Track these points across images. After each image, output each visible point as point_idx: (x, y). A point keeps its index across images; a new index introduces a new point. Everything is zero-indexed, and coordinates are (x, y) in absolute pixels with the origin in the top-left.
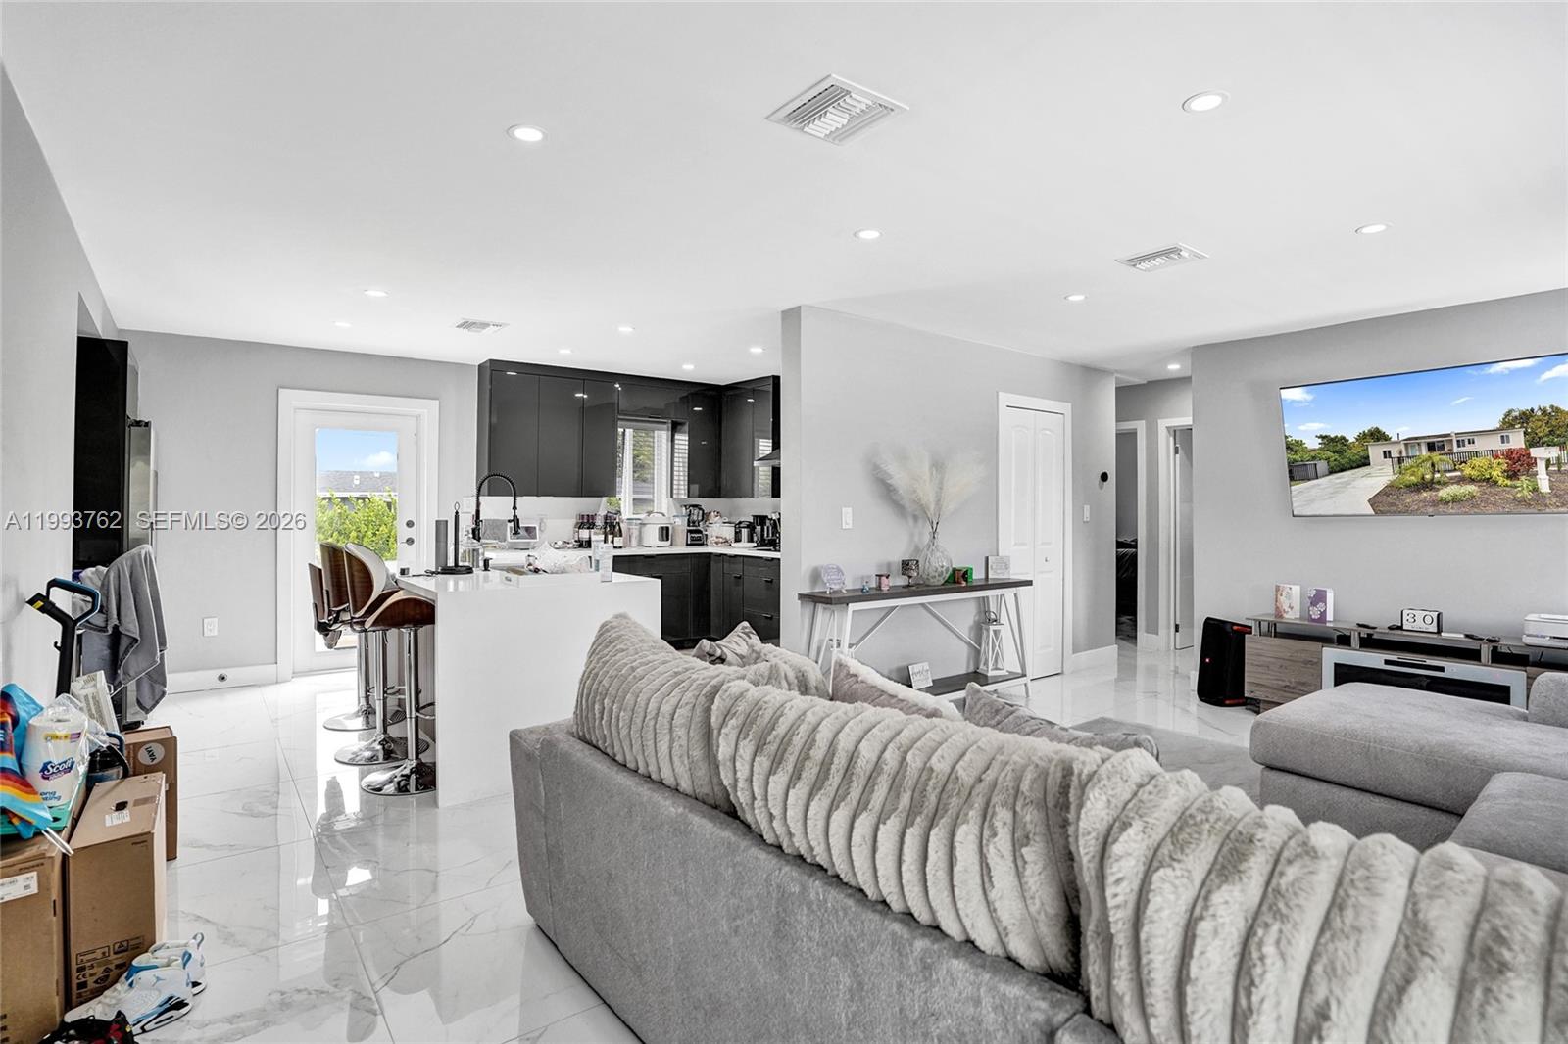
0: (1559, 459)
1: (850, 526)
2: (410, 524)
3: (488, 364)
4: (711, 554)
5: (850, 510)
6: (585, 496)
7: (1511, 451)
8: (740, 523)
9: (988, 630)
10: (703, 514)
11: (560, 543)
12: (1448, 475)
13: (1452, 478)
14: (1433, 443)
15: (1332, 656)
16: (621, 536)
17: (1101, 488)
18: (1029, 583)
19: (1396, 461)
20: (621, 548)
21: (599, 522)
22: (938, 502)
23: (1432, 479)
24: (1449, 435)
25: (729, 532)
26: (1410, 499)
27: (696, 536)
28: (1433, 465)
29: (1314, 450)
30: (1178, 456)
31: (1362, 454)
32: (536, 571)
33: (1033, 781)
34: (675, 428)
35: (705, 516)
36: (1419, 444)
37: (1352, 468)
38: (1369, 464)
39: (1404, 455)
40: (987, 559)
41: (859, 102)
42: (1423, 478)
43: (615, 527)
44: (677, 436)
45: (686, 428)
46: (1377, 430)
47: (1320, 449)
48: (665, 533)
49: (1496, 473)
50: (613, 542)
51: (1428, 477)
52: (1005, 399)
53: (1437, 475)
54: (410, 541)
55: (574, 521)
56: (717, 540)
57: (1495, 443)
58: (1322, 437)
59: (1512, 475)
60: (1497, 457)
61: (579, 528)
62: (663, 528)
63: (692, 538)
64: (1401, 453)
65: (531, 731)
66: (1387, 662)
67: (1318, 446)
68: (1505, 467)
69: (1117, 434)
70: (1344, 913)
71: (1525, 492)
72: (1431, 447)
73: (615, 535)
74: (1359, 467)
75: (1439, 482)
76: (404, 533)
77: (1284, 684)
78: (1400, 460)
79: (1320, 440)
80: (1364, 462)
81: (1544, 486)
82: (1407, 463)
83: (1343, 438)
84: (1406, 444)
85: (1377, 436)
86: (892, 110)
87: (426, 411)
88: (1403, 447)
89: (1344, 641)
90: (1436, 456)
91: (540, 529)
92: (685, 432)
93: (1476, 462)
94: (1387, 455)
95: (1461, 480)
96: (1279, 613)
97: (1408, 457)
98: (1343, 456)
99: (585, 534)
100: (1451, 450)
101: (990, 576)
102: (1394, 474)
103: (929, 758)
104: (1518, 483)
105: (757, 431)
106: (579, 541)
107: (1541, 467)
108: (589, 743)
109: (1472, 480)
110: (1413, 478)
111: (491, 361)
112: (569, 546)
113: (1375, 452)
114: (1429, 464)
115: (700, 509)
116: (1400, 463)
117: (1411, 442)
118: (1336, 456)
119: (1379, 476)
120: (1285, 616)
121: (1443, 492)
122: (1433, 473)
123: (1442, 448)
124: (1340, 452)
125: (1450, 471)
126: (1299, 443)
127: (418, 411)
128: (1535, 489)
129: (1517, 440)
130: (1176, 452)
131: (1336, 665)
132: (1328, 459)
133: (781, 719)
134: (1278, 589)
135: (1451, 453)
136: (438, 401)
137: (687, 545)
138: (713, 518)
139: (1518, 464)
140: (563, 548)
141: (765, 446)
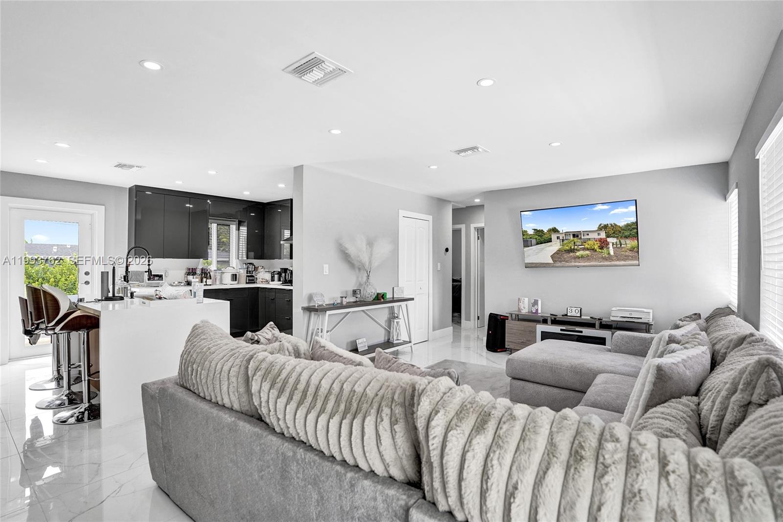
0: (616, 243)
1: (327, 274)
2: (87, 273)
3: (134, 188)
4: (258, 288)
5: (327, 266)
6: (191, 258)
7: (601, 239)
8: (274, 272)
9: (394, 322)
10: (255, 267)
11: (176, 283)
12: (580, 247)
13: (581, 248)
14: (575, 234)
15: (540, 328)
16: (211, 279)
17: (445, 255)
18: (413, 299)
19: (561, 240)
21: (199, 272)
22: (370, 262)
23: (574, 248)
24: (580, 232)
25: (268, 276)
26: (566, 256)
27: (251, 279)
28: (574, 243)
29: (531, 235)
30: (479, 241)
31: (549, 237)
32: (160, 298)
33: (399, 394)
34: (240, 224)
35: (256, 269)
36: (570, 234)
37: (545, 243)
38: (551, 241)
39: (564, 238)
40: (393, 288)
41: (329, 67)
42: (571, 248)
43: (207, 274)
44: (241, 228)
45: (246, 224)
46: (555, 228)
47: (533, 234)
48: (235, 277)
49: (596, 247)
50: (206, 282)
51: (573, 247)
52: (402, 213)
53: (576, 247)
54: (87, 283)
55: (184, 271)
56: (262, 280)
57: (595, 236)
58: (534, 230)
59: (601, 248)
60: (596, 241)
61: (188, 275)
62: (233, 275)
63: (249, 280)
64: (563, 238)
65: (154, 383)
66: (561, 330)
67: (532, 233)
68: (599, 245)
69: (453, 230)
70: (525, 443)
71: (606, 254)
72: (574, 236)
73: (207, 278)
74: (548, 242)
75: (576, 250)
76: (83, 278)
77: (521, 341)
78: (563, 240)
79: (533, 231)
80: (550, 241)
81: (612, 253)
82: (565, 242)
83: (542, 230)
84: (565, 234)
85: (555, 230)
86: (345, 72)
87: (97, 212)
88: (564, 235)
89: (545, 321)
90: (575, 239)
91: (165, 276)
92: (245, 226)
93: (590, 242)
94: (558, 238)
95: (584, 249)
96: (519, 310)
97: (566, 239)
98: (542, 238)
100: (581, 237)
101: (395, 296)
102: (561, 246)
103: (354, 386)
104: (603, 251)
105: (283, 226)
106: (187, 282)
107: (611, 245)
108: (186, 388)
109: (588, 249)
110: (567, 247)
111: (136, 186)
112: (182, 284)
113: (554, 237)
114: (573, 243)
115: (253, 265)
116: (563, 241)
117: (567, 234)
118: (539, 238)
119: (555, 246)
120: (522, 311)
121: (578, 254)
122: (574, 246)
123: (578, 236)
124: (541, 236)
125: (580, 245)
126: (526, 232)
127: (91, 212)
128: (609, 254)
129: (603, 235)
130: (478, 239)
131: (542, 332)
132: (536, 239)
133: (284, 371)
134: (519, 299)
135: (581, 239)
136: (104, 207)
137: (246, 283)
138: (260, 269)
139: (603, 244)
141: (287, 234)
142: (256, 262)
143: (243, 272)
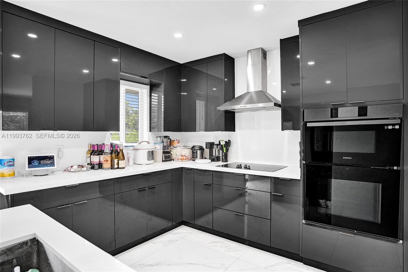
11: (75, 167)
16: (124, 159)
20: (124, 168)
21: (107, 149)
48: (151, 155)
50: (118, 164)
61: (91, 154)
62: (149, 151)
63: (166, 157)
99: (96, 159)
106: (91, 164)
112: (83, 169)
115: (169, 139)
140: (79, 171)
142: (173, 135)
143: (159, 148)
